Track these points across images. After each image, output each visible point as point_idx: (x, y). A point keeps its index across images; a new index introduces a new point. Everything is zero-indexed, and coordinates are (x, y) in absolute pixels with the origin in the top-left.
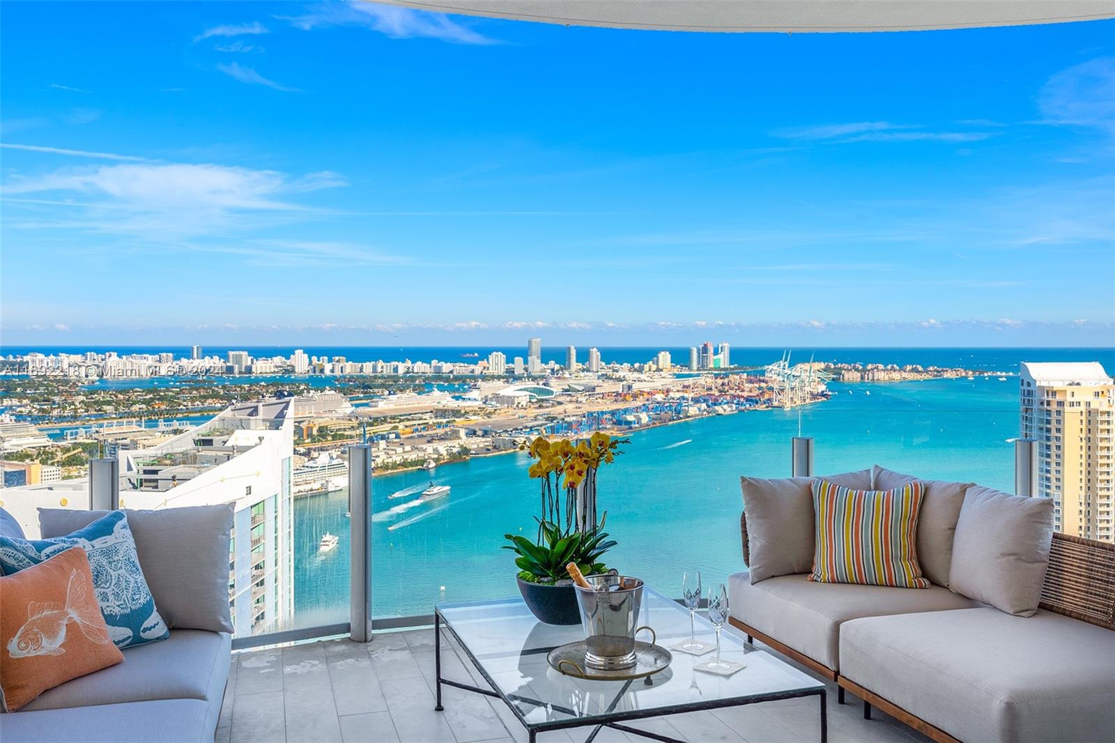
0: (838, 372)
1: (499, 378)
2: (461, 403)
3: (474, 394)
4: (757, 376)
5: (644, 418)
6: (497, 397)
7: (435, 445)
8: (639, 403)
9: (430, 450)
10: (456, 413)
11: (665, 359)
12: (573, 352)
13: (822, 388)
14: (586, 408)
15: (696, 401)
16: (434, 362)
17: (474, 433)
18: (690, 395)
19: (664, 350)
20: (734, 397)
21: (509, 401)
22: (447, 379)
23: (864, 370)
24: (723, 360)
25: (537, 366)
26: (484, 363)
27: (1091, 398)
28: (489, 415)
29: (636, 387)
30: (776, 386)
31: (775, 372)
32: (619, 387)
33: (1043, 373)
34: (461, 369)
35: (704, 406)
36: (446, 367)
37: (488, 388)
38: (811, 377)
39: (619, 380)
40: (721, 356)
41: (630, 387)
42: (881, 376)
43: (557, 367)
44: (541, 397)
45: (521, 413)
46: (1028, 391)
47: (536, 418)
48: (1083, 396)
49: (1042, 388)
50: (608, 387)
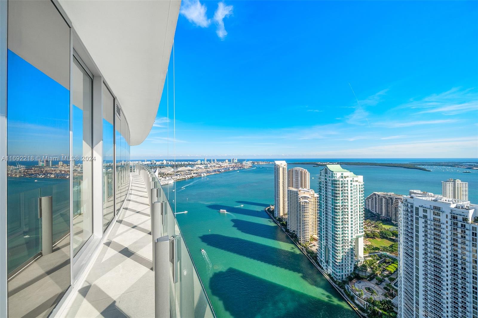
0: (254, 163)
1: (199, 164)
2: (193, 169)
3: (195, 167)
4: (241, 164)
5: (223, 171)
6: (199, 168)
7: (188, 176)
8: (222, 168)
9: (187, 177)
10: (192, 170)
11: (227, 161)
12: (212, 160)
13: (251, 165)
14: (214, 169)
15: (231, 167)
16: (188, 162)
17: (195, 173)
18: (230, 167)
19: (227, 159)
20: (237, 167)
21: (201, 168)
22: (190, 165)
23: (258, 162)
24: (236, 161)
25: (206, 162)
26: (197, 162)
27: (284, 166)
28: (197, 170)
29: (222, 165)
30: (244, 165)
31: (244, 163)
32: (219, 166)
33: (277, 163)
34: (193, 163)
35: (233, 168)
36: (191, 163)
37: (197, 166)
38: (249, 164)
39: (219, 164)
40: (236, 160)
41: (221, 166)
42: (260, 163)
43: (209, 162)
44: (206, 167)
45: (203, 170)
46: (275, 165)
47: (205, 171)
48: (283, 166)
49: (277, 165)
50: (217, 165)
